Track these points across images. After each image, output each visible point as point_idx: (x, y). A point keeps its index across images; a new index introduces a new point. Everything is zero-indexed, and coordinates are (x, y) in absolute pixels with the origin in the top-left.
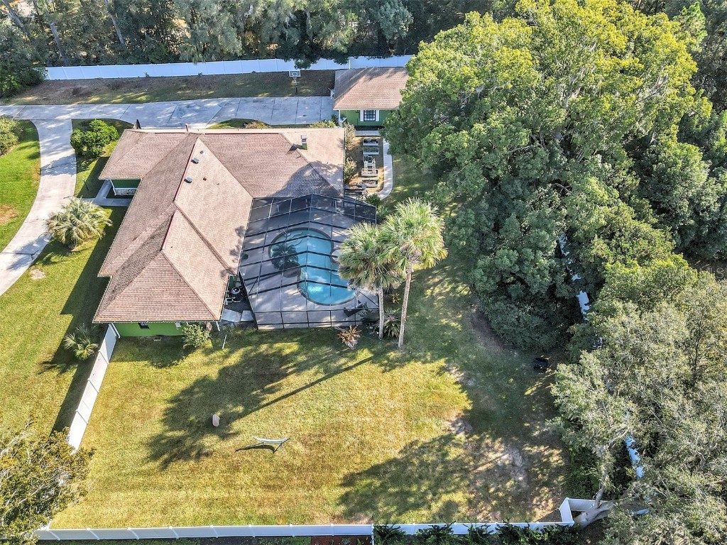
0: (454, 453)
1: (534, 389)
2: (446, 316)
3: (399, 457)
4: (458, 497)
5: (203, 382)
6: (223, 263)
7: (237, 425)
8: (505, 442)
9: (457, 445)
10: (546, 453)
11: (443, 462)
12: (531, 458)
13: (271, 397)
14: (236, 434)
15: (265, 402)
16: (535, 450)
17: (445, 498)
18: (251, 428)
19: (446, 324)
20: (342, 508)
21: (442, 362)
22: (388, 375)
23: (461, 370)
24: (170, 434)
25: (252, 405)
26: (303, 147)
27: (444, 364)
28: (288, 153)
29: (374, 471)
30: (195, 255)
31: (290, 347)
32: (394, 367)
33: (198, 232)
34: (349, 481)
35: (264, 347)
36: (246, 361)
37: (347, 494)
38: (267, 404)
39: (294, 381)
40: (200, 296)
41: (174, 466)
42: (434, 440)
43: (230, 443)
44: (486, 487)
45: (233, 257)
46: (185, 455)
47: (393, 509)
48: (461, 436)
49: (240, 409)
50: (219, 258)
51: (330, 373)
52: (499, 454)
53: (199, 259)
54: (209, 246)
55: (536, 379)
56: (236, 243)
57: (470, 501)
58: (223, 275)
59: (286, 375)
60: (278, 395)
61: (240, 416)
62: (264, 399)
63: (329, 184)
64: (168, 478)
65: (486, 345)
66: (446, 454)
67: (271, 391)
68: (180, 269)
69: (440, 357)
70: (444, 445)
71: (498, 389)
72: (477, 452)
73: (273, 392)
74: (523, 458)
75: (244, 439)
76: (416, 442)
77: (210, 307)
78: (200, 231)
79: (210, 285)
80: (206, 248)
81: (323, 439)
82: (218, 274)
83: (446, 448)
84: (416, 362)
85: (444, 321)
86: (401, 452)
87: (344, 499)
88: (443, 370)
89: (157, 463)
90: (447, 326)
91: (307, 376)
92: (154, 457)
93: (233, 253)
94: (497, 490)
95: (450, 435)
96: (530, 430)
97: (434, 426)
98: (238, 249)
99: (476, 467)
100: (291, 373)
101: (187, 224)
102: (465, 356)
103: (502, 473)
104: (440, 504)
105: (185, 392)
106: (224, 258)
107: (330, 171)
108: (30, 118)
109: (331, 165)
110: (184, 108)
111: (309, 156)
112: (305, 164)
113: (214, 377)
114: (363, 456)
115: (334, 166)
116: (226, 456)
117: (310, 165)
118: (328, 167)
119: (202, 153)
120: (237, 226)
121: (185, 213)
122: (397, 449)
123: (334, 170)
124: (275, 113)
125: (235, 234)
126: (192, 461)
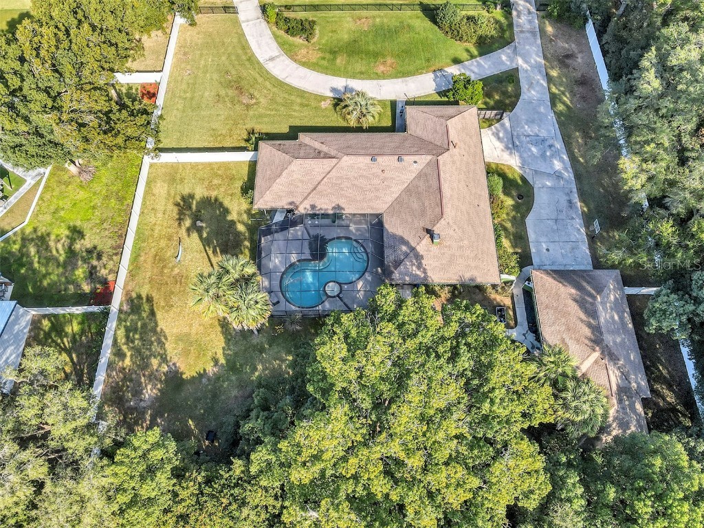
0: (155, 362)
1: (193, 427)
2: (264, 370)
3: (158, 329)
4: (128, 362)
5: (227, 211)
6: (301, 203)
7: (195, 235)
8: (157, 398)
9: (160, 365)
10: (144, 425)
11: (151, 355)
12: (144, 413)
13: (210, 252)
14: (189, 235)
15: (207, 248)
16: (148, 417)
17: (129, 354)
19: (257, 369)
20: (134, 295)
21: (222, 361)
22: (217, 323)
23: (215, 374)
24: (194, 202)
25: (206, 242)
27: (220, 362)
28: (424, 229)
29: (153, 313)
30: (302, 181)
32: (222, 327)
33: (323, 178)
34: (149, 299)
35: (247, 243)
36: (238, 234)
37: (142, 299)
38: (206, 251)
40: (268, 192)
41: (176, 209)
42: (165, 351)
43: (185, 234)
44: (131, 380)
45: (308, 207)
46: (181, 213)
47: (128, 324)
48: (165, 368)
49: (205, 235)
50: (306, 198)
52: (150, 392)
53: (300, 185)
54: (315, 189)
55: (201, 432)
56: (325, 207)
57: (124, 369)
58: (291, 203)
60: (211, 255)
61: (201, 237)
62: (210, 248)
64: (170, 207)
65: (236, 397)
66: (155, 357)
67: (214, 252)
68: (284, 174)
69: (228, 361)
70: (161, 357)
71: (198, 400)
72: (152, 377)
73: (213, 252)
74: (144, 408)
75: (186, 240)
76: (166, 339)
77: (261, 200)
78: (325, 179)
79: (280, 197)
80: (311, 187)
81: (178, 284)
82: (290, 200)
83: (159, 358)
84: (225, 342)
85: (260, 367)
86: (162, 330)
87: (139, 297)
88: (216, 361)
89: (179, 201)
90: (255, 369)
92: (183, 198)
93: (313, 207)
94: (128, 387)
95: (167, 361)
96: (162, 416)
97: (176, 351)
98: (319, 210)
99: (144, 375)
101: (329, 169)
102: (228, 380)
103: (137, 393)
104: (126, 350)
105: (221, 205)
106: (306, 202)
107: (414, 268)
108: (517, 40)
109: (425, 269)
110: (548, 143)
111: (423, 246)
112: (413, 244)
113: (229, 218)
114: (163, 307)
115: (425, 271)
116: (177, 233)
117: (413, 249)
118: (419, 266)
119: (415, 162)
120: (343, 206)
121: (338, 166)
122: (164, 328)
123: (418, 273)
124: (549, 222)
125: (333, 205)
126: (177, 217)
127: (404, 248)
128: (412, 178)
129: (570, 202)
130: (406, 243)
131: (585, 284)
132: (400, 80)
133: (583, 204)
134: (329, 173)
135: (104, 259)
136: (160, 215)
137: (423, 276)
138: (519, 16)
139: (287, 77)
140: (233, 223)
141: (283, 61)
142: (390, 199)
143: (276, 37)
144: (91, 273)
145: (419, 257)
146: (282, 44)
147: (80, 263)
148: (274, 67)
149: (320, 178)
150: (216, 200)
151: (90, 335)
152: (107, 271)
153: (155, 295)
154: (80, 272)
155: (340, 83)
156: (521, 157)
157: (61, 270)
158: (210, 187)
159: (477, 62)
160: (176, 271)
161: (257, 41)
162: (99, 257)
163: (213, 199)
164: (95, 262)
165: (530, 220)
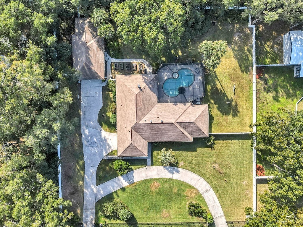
0: (236, 48)
1: (220, 27)
3: (237, 60)
4: (246, 48)
5: (219, 108)
6: (189, 106)
7: (230, 98)
8: (234, 36)
9: (234, 47)
10: (236, 27)
11: (238, 51)
12: (237, 31)
13: (222, 90)
14: (232, 98)
15: (224, 92)
16: (235, 30)
17: (246, 51)
18: (230, 95)
20: (248, 73)
24: (232, 113)
25: (225, 95)
29: (240, 66)
30: (190, 114)
31: (209, 87)
33: (181, 115)
34: (242, 71)
35: (209, 94)
36: (213, 98)
38: (224, 91)
40: (203, 110)
42: (233, 52)
43: (233, 98)
44: (243, 42)
46: (236, 108)
47: (248, 62)
48: (232, 46)
49: (226, 98)
50: (188, 108)
51: (216, 77)
52: (236, 38)
53: (191, 113)
54: (185, 111)
55: (217, 25)
56: (180, 105)
57: (247, 46)
58: (194, 106)
59: (217, 87)
60: (222, 89)
62: (223, 92)
63: (153, 78)
64: (240, 110)
66: (236, 50)
67: (221, 91)
68: (197, 116)
71: (219, 36)
72: (236, 43)
74: (237, 33)
75: (232, 95)
76: (234, 56)
77: (205, 107)
78: (181, 114)
80: (186, 112)
81: (232, 78)
83: (235, 50)
86: (236, 60)
87: (246, 72)
89: (238, 114)
91: (217, 82)
92: (237, 115)
93: (185, 105)
94: (244, 40)
95: (232, 49)
96: (230, 30)
97: (229, 52)
98: (182, 104)
99: (239, 44)
100: (216, 86)
101: (180, 118)
103: (240, 38)
104: (247, 52)
105: (221, 112)
106: (188, 106)
107: (147, 79)
108: (95, 203)
109: (143, 78)
110: (89, 143)
111: (143, 85)
112: (147, 86)
113: (217, 106)
114: (237, 68)
116: (236, 99)
117: (147, 85)
118: (145, 79)
119: (145, 121)
120: (173, 105)
121: (176, 119)
122: (235, 61)
123: (145, 77)
124: (94, 105)
125: (177, 106)
126: (238, 106)
127: (150, 86)
128: (147, 115)
129: (85, 114)
130: (150, 88)
131: (87, 71)
132: (149, 178)
133: (80, 113)
134: (180, 117)
135: (262, 88)
136: (244, 107)
137: (144, 76)
138: (92, 220)
139: (199, 180)
140: (215, 103)
141: (202, 190)
142: (155, 108)
143: (206, 205)
144: (266, 82)
145: (145, 82)
146: (203, 200)
147: (272, 86)
148: (206, 186)
149: (183, 115)
150: (223, 114)
151: (261, 58)
152: (260, 83)
153: (240, 73)
154: (271, 82)
155: (176, 176)
156: (101, 136)
157: (278, 83)
158: (226, 120)
159: (114, 189)
160: (234, 83)
161: (215, 202)
162: (265, 88)
163: (225, 114)
164: (266, 86)
165: (101, 105)
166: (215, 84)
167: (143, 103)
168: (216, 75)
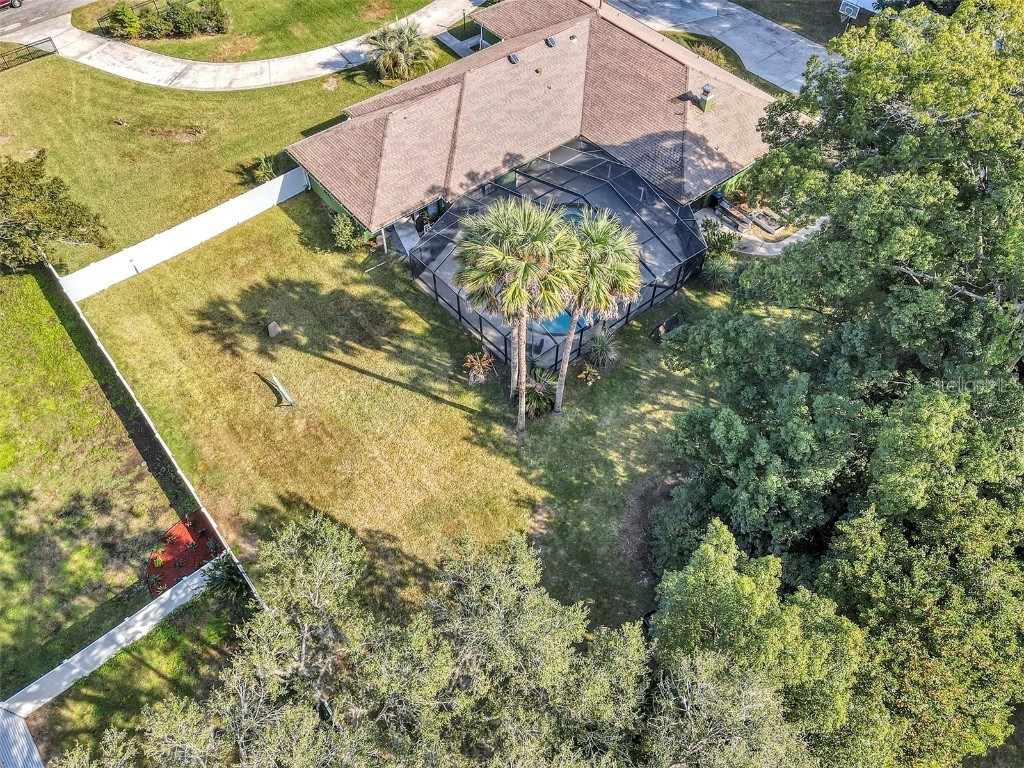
0: (412, 593)
2: (626, 452)
3: (361, 533)
5: (310, 287)
6: (447, 180)
7: (284, 353)
11: (390, 589)
13: (340, 355)
14: (273, 359)
15: (328, 354)
18: (291, 367)
19: (611, 461)
20: (252, 516)
21: (540, 494)
22: (466, 446)
23: (549, 525)
24: (233, 307)
25: (317, 347)
26: (699, 104)
27: (539, 499)
28: (672, 101)
30: (424, 146)
31: (416, 324)
32: (483, 445)
33: (456, 124)
34: (291, 501)
35: (397, 303)
36: (364, 303)
37: (273, 510)
38: (328, 359)
39: (377, 361)
40: (379, 191)
41: (206, 341)
42: (413, 559)
43: (261, 362)
45: (465, 180)
46: (219, 337)
49: (304, 340)
50: (449, 169)
51: (415, 386)
53: (424, 152)
54: (453, 147)
56: (490, 167)
58: (432, 190)
59: (378, 348)
60: (348, 359)
61: (297, 346)
62: (332, 351)
63: (682, 176)
64: (187, 342)
65: (624, 532)
66: (402, 585)
67: (347, 350)
68: (387, 147)
69: (548, 487)
70: (416, 575)
73: (346, 353)
76: (394, 539)
78: (461, 123)
79: (405, 189)
80: (447, 148)
81: (326, 439)
82: (427, 186)
83: (412, 580)
84: (513, 463)
85: (613, 456)
86: (369, 530)
87: (265, 511)
88: (532, 505)
89: (198, 323)
90: (609, 465)
91: (391, 368)
93: (472, 176)
97: (436, 544)
98: (484, 177)
100: (386, 351)
101: (454, 106)
102: (580, 517)
105: (289, 283)
106: (453, 174)
107: (706, 161)
109: (719, 155)
112: (680, 128)
113: (324, 292)
114: (333, 495)
115: (723, 159)
116: (242, 369)
117: (684, 134)
118: (711, 155)
119: (572, 37)
120: (516, 151)
121: (465, 93)
122: (367, 526)
123: (716, 165)
124: (774, 58)
125: (501, 158)
126: (218, 347)
127: (669, 144)
128: (584, 64)
129: (770, 29)
130: (666, 135)
133: (786, 25)
134: (459, 111)
135: (120, 502)
136: (178, 364)
137: (723, 165)
139: (230, 83)
140: (337, 295)
141: (203, 69)
142: (576, 107)
143: (158, 50)
144: (110, 547)
145: (699, 141)
147: (64, 545)
148: (194, 83)
149: (451, 128)
150: (272, 282)
151: (214, 652)
152: (146, 518)
153: (292, 487)
154: (81, 561)
155: (322, 55)
156: (662, 17)
157: (25, 588)
158: (238, 273)
160: (300, 425)
162: (102, 504)
163: (265, 284)
164: (100, 522)
165: (752, 68)
166: (400, 355)
167: (638, 76)
168: (425, 392)
